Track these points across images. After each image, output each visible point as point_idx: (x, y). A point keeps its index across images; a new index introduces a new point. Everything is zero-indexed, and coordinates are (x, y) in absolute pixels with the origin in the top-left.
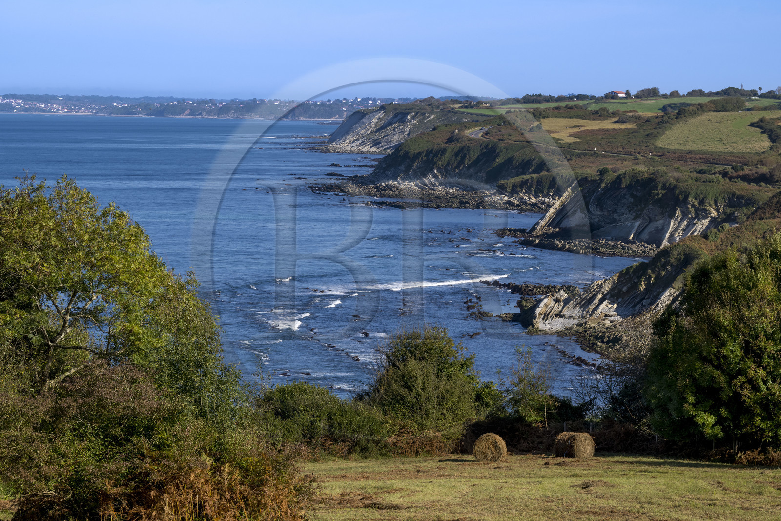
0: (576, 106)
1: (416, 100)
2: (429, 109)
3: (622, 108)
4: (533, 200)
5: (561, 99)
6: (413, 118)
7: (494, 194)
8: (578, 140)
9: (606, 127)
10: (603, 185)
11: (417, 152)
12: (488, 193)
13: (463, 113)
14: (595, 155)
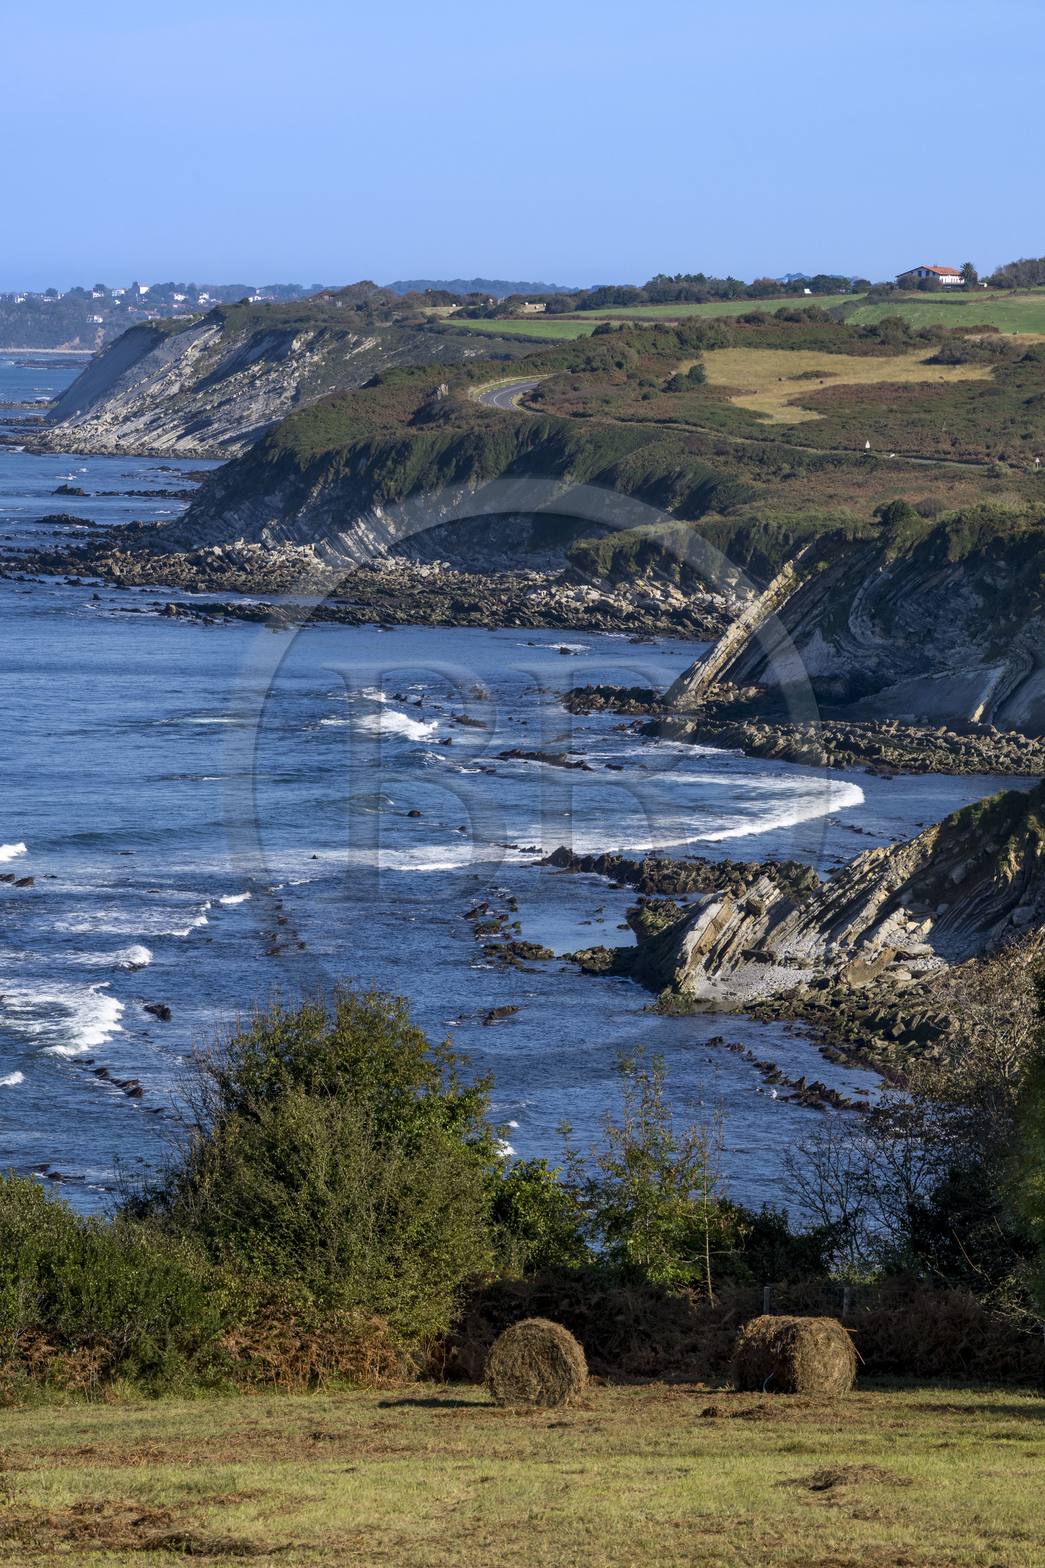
0: (810, 313)
1: (320, 292)
2: (357, 318)
3: (949, 319)
4: (678, 599)
5: (762, 289)
6: (310, 346)
7: (559, 582)
8: (815, 416)
9: (903, 378)
10: (892, 555)
11: (320, 451)
12: (537, 577)
13: (463, 332)
14: (866, 461)
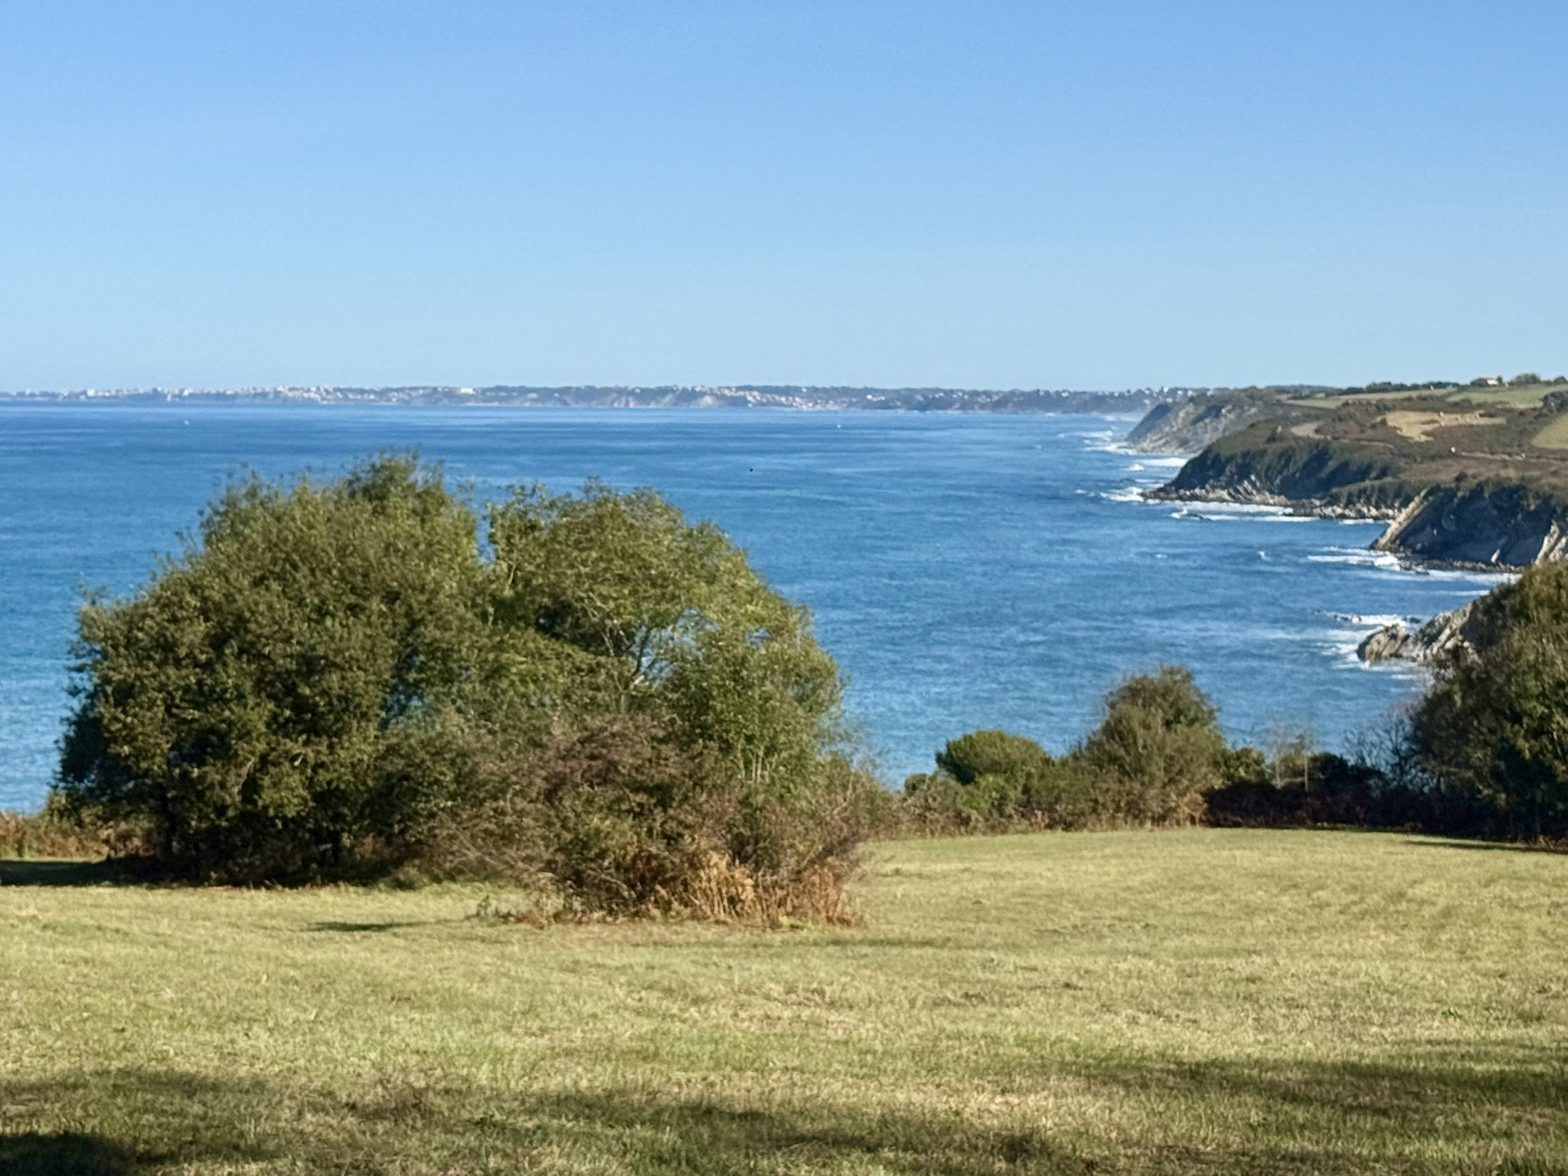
0: (1431, 397)
1: (1237, 390)
2: (1249, 401)
3: (1490, 398)
4: (1374, 512)
5: (1415, 387)
6: (1229, 412)
7: (1326, 506)
8: (1430, 439)
10: (1460, 494)
11: (1229, 454)
12: (1317, 503)
13: (1291, 406)
